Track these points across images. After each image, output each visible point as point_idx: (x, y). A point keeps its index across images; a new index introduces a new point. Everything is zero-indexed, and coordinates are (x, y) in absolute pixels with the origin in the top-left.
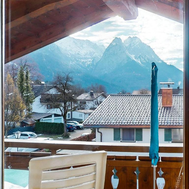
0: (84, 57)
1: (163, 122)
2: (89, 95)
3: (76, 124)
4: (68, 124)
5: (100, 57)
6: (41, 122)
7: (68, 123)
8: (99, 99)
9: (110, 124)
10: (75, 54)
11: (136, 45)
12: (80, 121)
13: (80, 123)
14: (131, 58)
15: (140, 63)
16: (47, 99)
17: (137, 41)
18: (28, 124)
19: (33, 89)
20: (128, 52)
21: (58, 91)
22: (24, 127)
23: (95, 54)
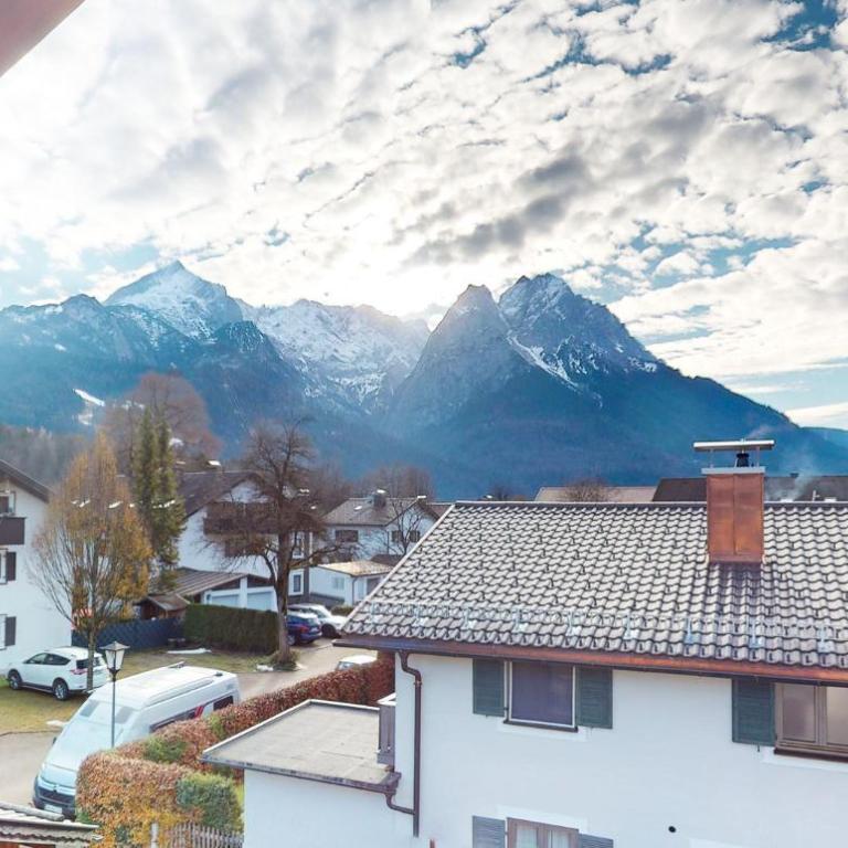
0: (351, 367)
1: (725, 640)
2: (369, 505)
3: (320, 615)
4: (292, 617)
5: (408, 365)
6: (204, 606)
7: (293, 614)
8: (406, 523)
9: (458, 636)
10: (322, 359)
11: (548, 306)
12: (337, 607)
13: (337, 612)
14: (529, 360)
15: (566, 377)
16: (221, 520)
17: (551, 290)
18: (163, 611)
19: (183, 485)
20: (515, 339)
21: (258, 492)
22: (153, 619)
23: (392, 355)
